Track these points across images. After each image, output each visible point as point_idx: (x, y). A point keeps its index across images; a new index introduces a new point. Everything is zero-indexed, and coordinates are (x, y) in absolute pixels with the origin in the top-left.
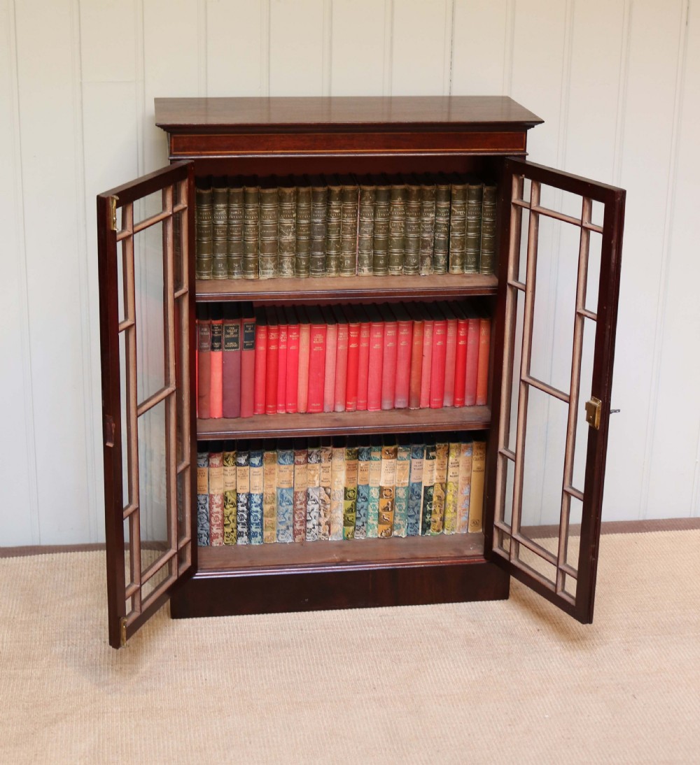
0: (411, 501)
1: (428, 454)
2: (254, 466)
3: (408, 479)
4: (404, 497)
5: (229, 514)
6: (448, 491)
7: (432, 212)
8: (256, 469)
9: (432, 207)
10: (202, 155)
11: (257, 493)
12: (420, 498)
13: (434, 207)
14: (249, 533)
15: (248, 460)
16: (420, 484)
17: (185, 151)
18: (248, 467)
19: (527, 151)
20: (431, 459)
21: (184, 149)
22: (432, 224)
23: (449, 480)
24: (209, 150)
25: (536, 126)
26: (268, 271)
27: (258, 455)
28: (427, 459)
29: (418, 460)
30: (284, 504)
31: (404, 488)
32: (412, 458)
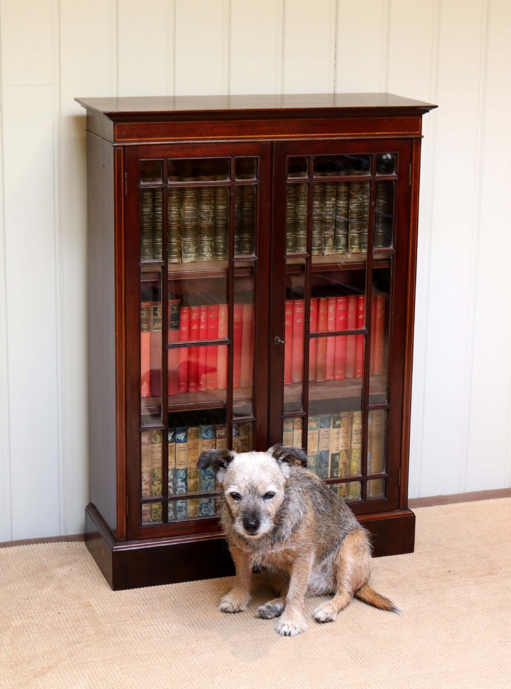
0: (320, 469)
1: (334, 423)
2: (180, 441)
3: (317, 447)
4: (314, 465)
5: (156, 490)
6: (353, 457)
7: (333, 196)
8: (181, 445)
9: (333, 192)
10: (142, 141)
11: (183, 468)
12: (328, 466)
13: (335, 192)
14: (175, 509)
15: (173, 436)
16: (328, 452)
17: (127, 138)
18: (173, 444)
19: (422, 134)
20: (337, 427)
21: (126, 136)
22: (333, 207)
23: (353, 447)
24: (149, 137)
25: (430, 111)
26: (190, 255)
27: (184, 431)
28: (333, 427)
29: (325, 429)
30: (207, 478)
31: (314, 456)
32: (321, 427)
